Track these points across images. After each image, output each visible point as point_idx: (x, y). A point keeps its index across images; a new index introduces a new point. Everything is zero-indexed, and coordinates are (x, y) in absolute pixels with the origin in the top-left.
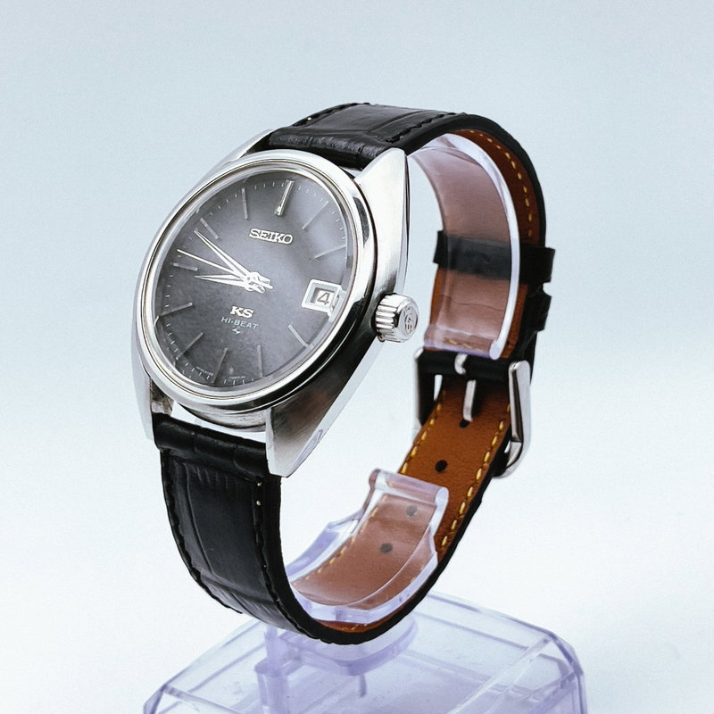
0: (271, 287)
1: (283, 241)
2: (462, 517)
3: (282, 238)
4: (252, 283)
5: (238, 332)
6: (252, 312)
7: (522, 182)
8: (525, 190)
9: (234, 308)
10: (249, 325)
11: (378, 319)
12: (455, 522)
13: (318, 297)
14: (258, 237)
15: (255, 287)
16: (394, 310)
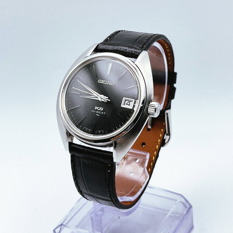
0: (110, 100)
1: (111, 84)
2: (154, 161)
3: (110, 83)
4: (102, 99)
5: (98, 115)
6: (103, 108)
7: (169, 52)
8: (169, 55)
9: (96, 107)
10: (102, 113)
11: (148, 111)
12: (152, 163)
13: (126, 103)
14: (101, 82)
15: (103, 100)
16: (155, 108)
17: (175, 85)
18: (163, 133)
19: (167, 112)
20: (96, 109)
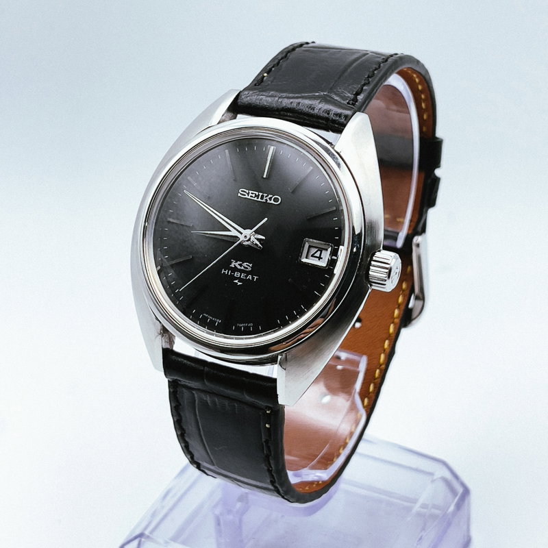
1: (272, 202)
2: (383, 366)
3: (270, 199)
5: (239, 283)
6: (251, 265)
7: (422, 92)
8: (423, 96)
9: (233, 261)
10: (250, 277)
12: (378, 371)
13: (311, 254)
14: (246, 196)
15: (250, 244)
16: (387, 266)
17: (438, 172)
18: (407, 292)
19: (418, 242)
20: (232, 266)
